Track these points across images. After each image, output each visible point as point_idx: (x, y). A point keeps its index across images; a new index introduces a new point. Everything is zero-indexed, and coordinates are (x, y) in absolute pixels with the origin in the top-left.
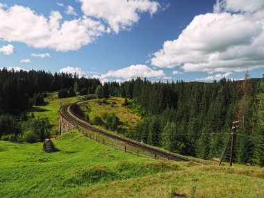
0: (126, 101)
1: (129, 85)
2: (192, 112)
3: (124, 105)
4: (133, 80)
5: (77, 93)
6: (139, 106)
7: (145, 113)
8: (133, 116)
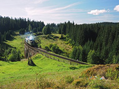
0: (62, 36)
1: (63, 26)
2: (104, 43)
3: (61, 39)
4: (65, 23)
5: (31, 31)
6: (70, 40)
7: (74, 44)
8: (67, 46)
